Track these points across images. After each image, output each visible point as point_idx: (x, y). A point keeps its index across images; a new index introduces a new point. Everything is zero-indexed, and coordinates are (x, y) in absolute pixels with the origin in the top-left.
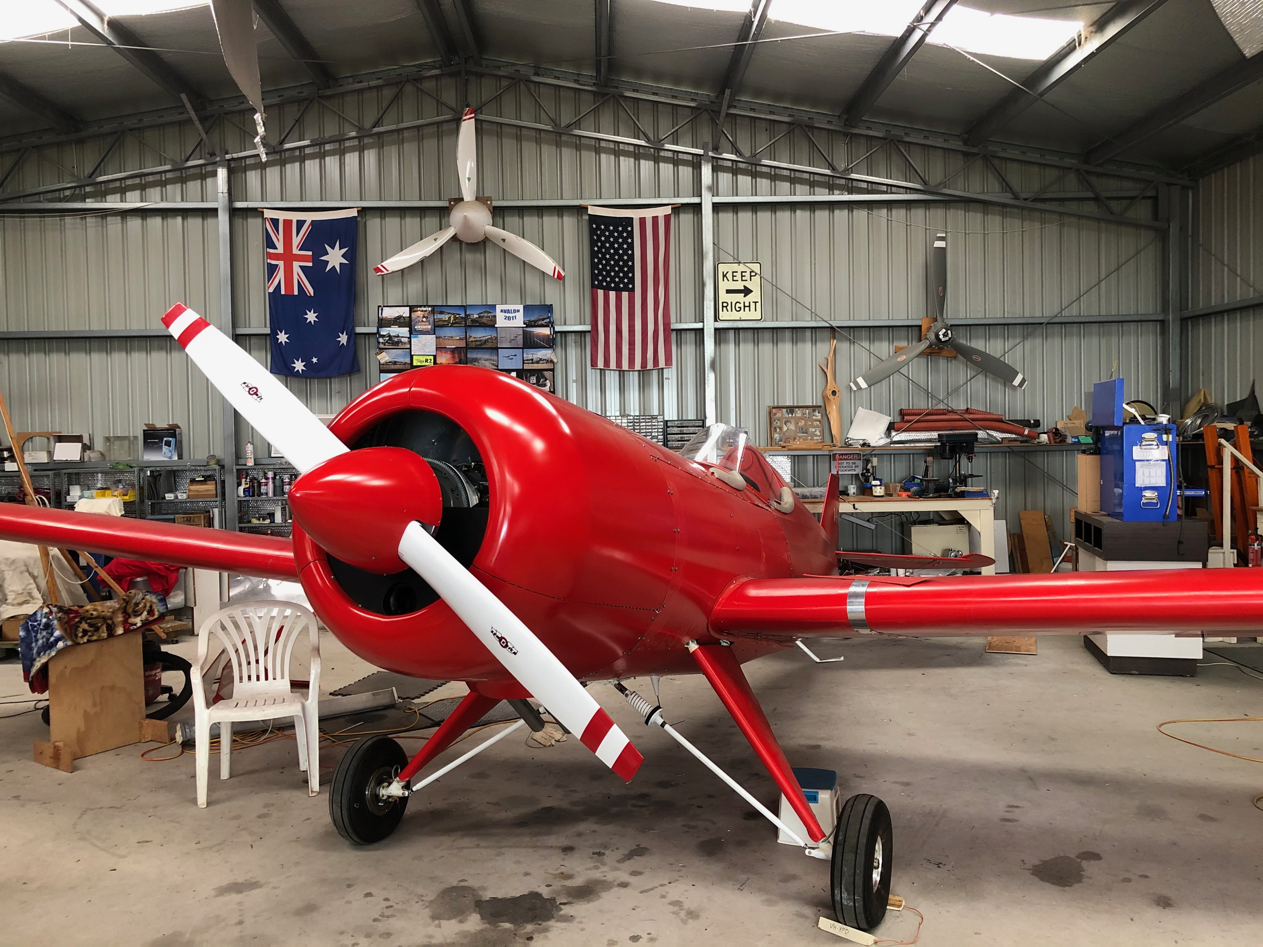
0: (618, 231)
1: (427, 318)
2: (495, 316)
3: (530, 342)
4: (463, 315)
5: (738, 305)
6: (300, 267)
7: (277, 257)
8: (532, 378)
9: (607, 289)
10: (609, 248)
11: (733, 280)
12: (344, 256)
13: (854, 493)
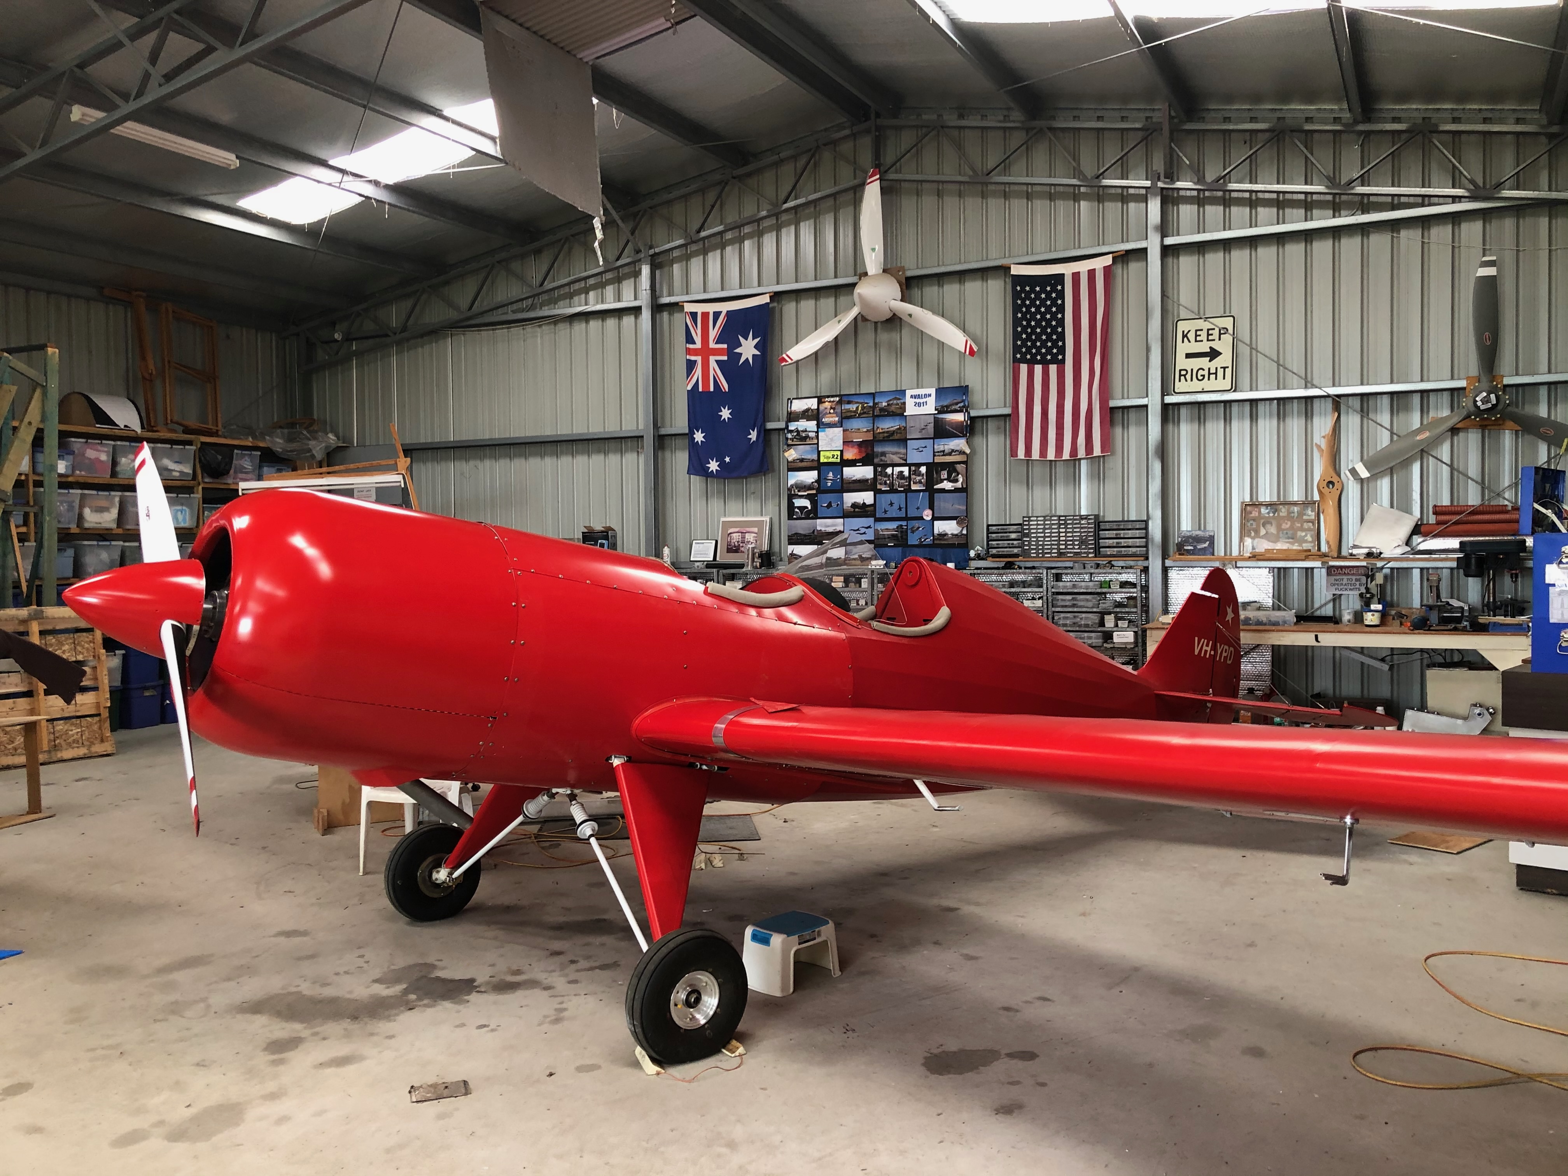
0: (1046, 292)
1: (834, 409)
2: (904, 403)
3: (941, 431)
4: (871, 404)
5: (1201, 372)
6: (716, 361)
7: (695, 352)
8: (943, 472)
9: (1031, 363)
10: (1035, 314)
11: (1196, 341)
12: (756, 347)
13: (1349, 621)
